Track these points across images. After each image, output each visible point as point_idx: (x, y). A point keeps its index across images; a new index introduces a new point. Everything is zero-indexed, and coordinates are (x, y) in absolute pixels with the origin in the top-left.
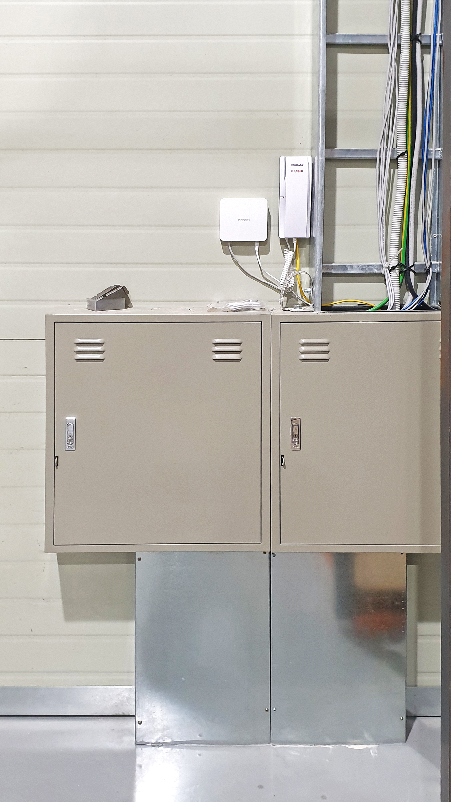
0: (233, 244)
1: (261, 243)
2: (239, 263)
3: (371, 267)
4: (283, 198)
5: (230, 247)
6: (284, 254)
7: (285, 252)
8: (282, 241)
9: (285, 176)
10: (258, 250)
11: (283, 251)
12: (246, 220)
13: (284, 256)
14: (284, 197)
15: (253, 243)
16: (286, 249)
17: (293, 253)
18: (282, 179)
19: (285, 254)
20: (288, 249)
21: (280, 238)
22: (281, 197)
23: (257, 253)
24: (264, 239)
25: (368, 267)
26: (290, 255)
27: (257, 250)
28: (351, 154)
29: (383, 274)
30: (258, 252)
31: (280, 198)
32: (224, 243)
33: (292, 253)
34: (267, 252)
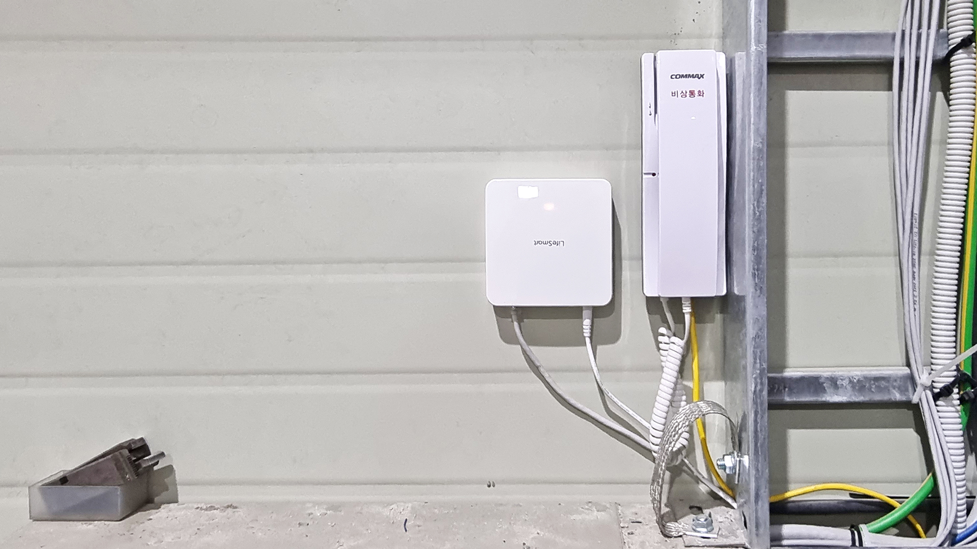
0: (523, 313)
1: (597, 312)
2: (542, 370)
3: (883, 384)
4: (651, 176)
5: (516, 324)
6: (658, 343)
7: (660, 338)
8: (653, 304)
9: (656, 112)
10: (589, 331)
11: (656, 335)
12: (555, 243)
13: (659, 349)
14: (654, 174)
15: (576, 312)
16: (663, 330)
17: (682, 343)
18: (647, 119)
19: (661, 343)
20: (669, 328)
21: (647, 297)
22: (645, 174)
23: (588, 340)
24: (604, 299)
25: (876, 384)
26: (673, 348)
27: (587, 333)
28: (827, 48)
29: (915, 404)
30: (591, 338)
31: (644, 176)
32: (501, 312)
33: (678, 344)
34: (613, 336)
